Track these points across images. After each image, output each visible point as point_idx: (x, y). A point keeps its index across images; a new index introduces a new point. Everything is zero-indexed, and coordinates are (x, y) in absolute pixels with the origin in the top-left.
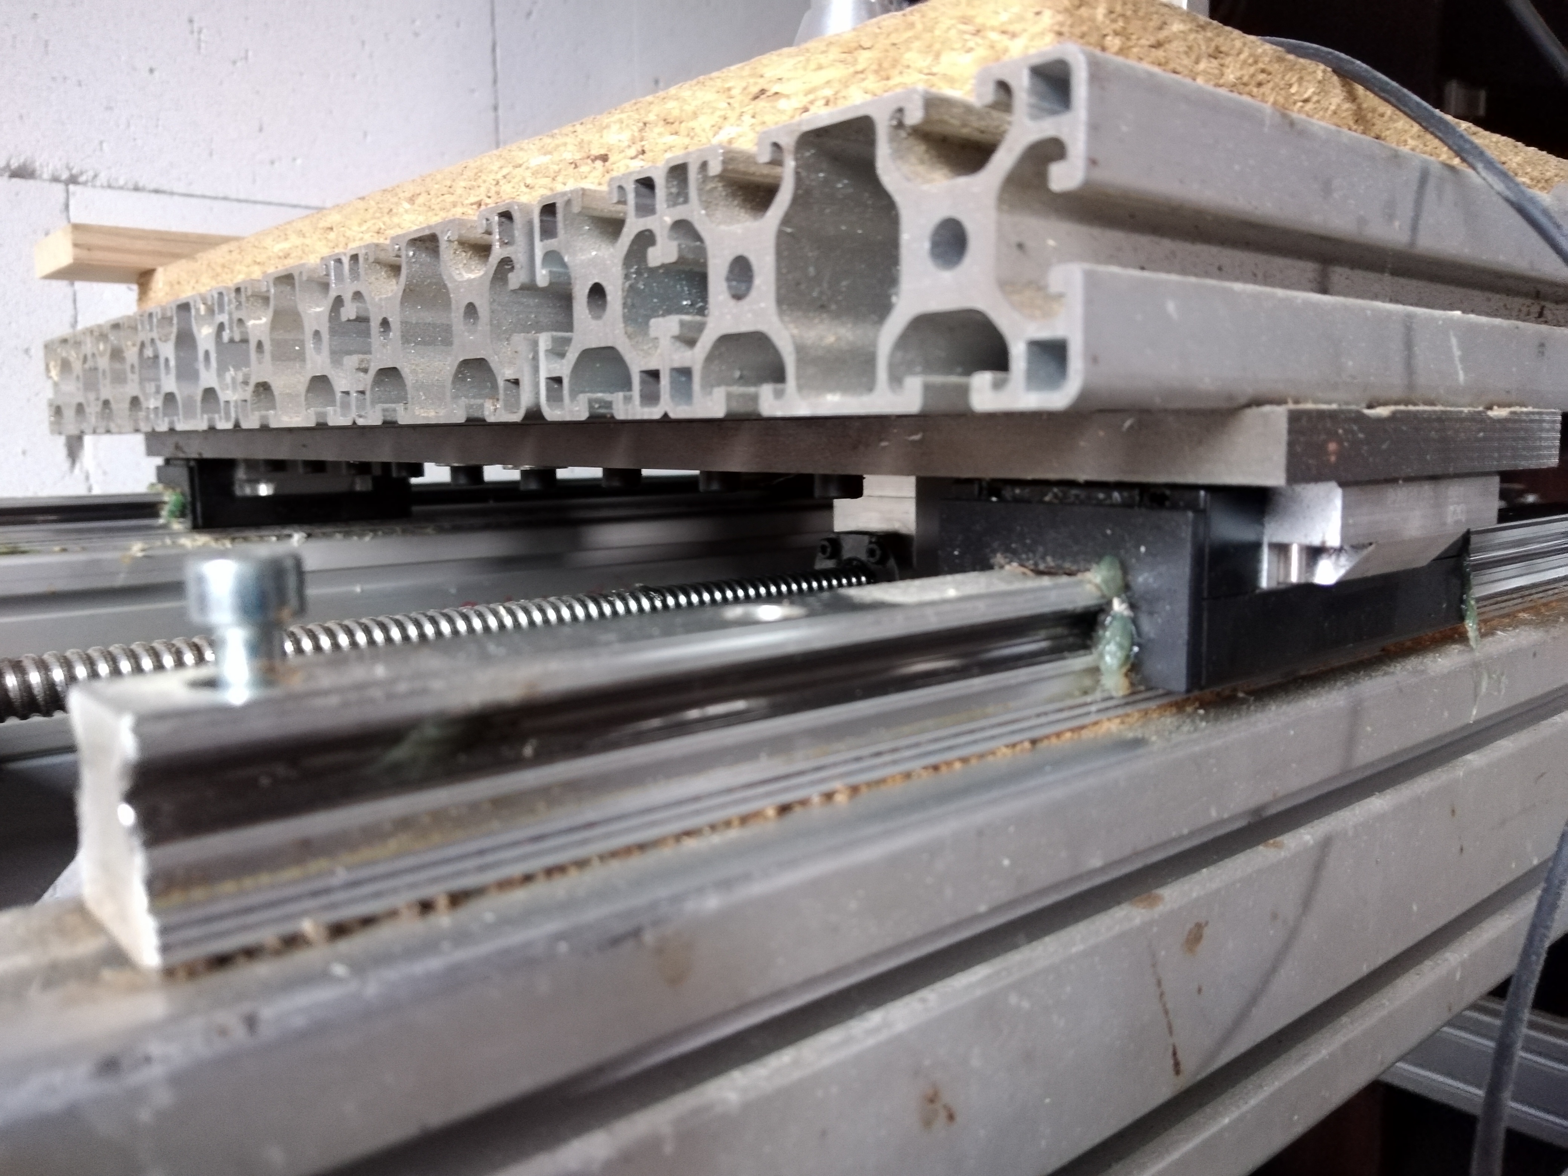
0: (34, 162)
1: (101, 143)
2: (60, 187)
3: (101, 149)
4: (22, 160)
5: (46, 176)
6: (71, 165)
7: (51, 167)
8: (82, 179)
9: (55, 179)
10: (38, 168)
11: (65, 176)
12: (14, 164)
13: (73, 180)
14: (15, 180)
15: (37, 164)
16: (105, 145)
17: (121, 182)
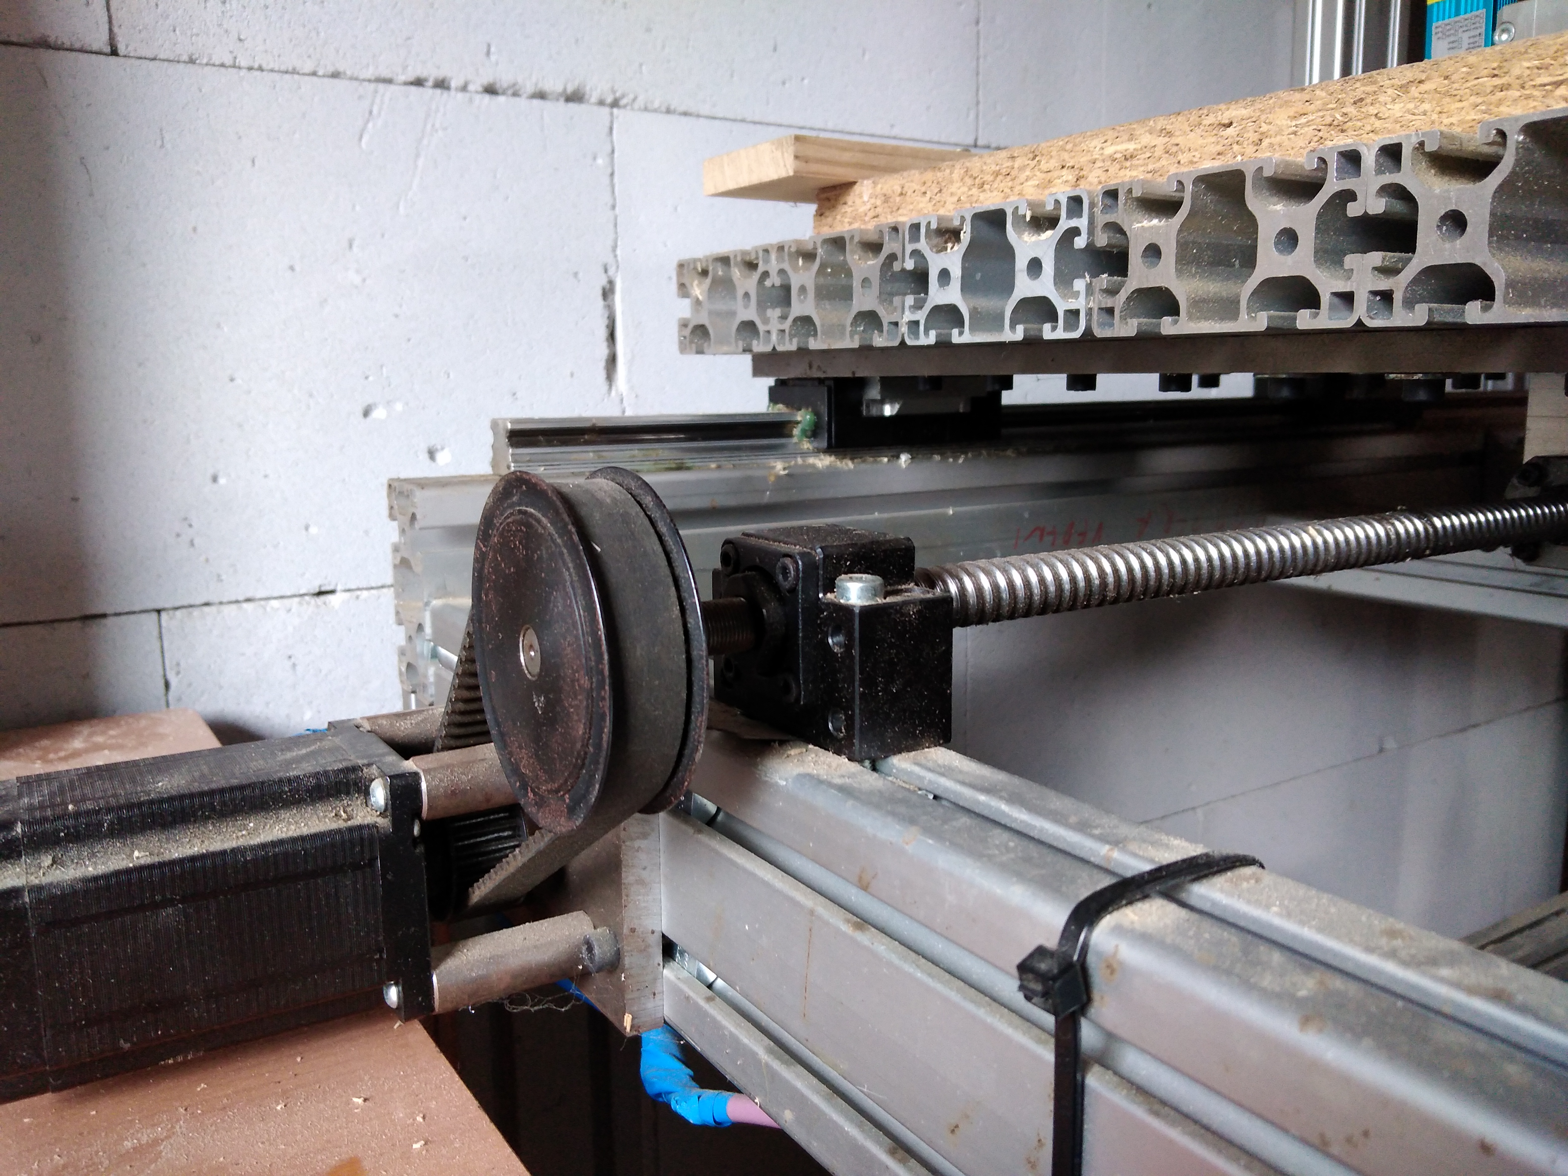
0: (585, 86)
1: (641, 65)
2: (606, 110)
3: (641, 73)
4: (576, 83)
5: (593, 100)
6: (616, 88)
7: (599, 91)
8: (623, 102)
9: (601, 103)
10: (588, 92)
11: (609, 100)
12: (570, 89)
13: (615, 104)
14: (571, 105)
15: (588, 88)
16: (644, 67)
17: (656, 105)
